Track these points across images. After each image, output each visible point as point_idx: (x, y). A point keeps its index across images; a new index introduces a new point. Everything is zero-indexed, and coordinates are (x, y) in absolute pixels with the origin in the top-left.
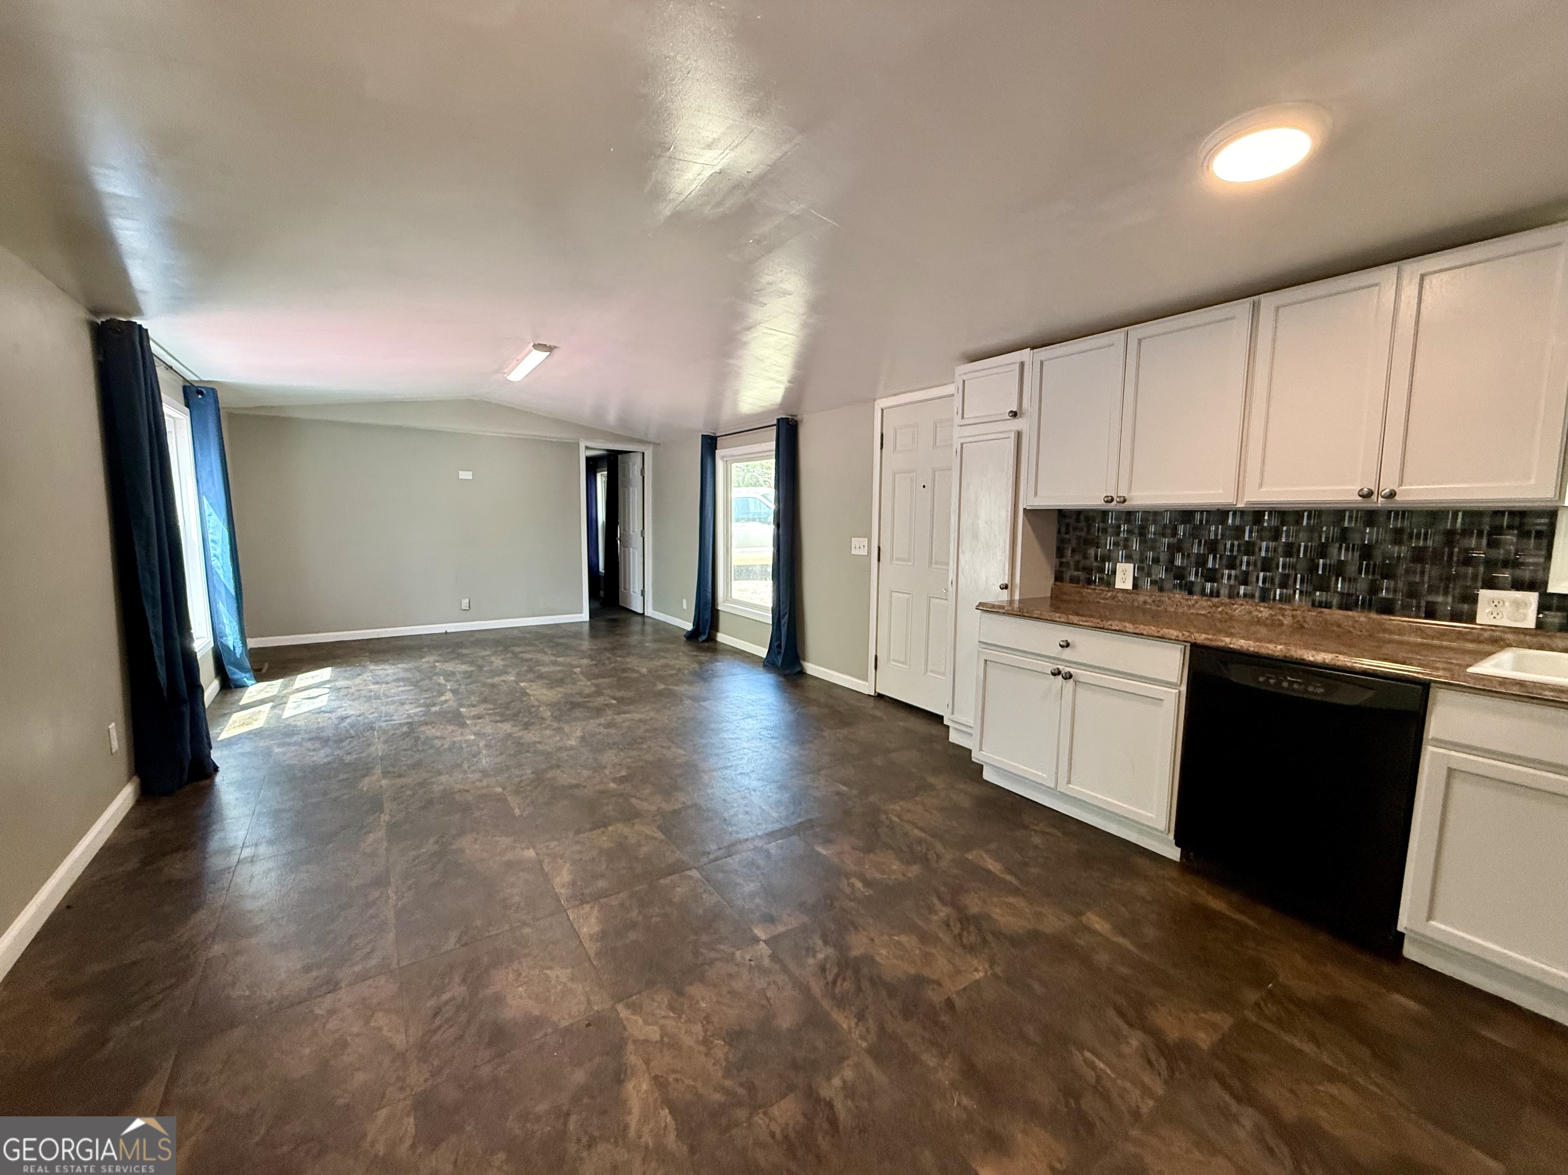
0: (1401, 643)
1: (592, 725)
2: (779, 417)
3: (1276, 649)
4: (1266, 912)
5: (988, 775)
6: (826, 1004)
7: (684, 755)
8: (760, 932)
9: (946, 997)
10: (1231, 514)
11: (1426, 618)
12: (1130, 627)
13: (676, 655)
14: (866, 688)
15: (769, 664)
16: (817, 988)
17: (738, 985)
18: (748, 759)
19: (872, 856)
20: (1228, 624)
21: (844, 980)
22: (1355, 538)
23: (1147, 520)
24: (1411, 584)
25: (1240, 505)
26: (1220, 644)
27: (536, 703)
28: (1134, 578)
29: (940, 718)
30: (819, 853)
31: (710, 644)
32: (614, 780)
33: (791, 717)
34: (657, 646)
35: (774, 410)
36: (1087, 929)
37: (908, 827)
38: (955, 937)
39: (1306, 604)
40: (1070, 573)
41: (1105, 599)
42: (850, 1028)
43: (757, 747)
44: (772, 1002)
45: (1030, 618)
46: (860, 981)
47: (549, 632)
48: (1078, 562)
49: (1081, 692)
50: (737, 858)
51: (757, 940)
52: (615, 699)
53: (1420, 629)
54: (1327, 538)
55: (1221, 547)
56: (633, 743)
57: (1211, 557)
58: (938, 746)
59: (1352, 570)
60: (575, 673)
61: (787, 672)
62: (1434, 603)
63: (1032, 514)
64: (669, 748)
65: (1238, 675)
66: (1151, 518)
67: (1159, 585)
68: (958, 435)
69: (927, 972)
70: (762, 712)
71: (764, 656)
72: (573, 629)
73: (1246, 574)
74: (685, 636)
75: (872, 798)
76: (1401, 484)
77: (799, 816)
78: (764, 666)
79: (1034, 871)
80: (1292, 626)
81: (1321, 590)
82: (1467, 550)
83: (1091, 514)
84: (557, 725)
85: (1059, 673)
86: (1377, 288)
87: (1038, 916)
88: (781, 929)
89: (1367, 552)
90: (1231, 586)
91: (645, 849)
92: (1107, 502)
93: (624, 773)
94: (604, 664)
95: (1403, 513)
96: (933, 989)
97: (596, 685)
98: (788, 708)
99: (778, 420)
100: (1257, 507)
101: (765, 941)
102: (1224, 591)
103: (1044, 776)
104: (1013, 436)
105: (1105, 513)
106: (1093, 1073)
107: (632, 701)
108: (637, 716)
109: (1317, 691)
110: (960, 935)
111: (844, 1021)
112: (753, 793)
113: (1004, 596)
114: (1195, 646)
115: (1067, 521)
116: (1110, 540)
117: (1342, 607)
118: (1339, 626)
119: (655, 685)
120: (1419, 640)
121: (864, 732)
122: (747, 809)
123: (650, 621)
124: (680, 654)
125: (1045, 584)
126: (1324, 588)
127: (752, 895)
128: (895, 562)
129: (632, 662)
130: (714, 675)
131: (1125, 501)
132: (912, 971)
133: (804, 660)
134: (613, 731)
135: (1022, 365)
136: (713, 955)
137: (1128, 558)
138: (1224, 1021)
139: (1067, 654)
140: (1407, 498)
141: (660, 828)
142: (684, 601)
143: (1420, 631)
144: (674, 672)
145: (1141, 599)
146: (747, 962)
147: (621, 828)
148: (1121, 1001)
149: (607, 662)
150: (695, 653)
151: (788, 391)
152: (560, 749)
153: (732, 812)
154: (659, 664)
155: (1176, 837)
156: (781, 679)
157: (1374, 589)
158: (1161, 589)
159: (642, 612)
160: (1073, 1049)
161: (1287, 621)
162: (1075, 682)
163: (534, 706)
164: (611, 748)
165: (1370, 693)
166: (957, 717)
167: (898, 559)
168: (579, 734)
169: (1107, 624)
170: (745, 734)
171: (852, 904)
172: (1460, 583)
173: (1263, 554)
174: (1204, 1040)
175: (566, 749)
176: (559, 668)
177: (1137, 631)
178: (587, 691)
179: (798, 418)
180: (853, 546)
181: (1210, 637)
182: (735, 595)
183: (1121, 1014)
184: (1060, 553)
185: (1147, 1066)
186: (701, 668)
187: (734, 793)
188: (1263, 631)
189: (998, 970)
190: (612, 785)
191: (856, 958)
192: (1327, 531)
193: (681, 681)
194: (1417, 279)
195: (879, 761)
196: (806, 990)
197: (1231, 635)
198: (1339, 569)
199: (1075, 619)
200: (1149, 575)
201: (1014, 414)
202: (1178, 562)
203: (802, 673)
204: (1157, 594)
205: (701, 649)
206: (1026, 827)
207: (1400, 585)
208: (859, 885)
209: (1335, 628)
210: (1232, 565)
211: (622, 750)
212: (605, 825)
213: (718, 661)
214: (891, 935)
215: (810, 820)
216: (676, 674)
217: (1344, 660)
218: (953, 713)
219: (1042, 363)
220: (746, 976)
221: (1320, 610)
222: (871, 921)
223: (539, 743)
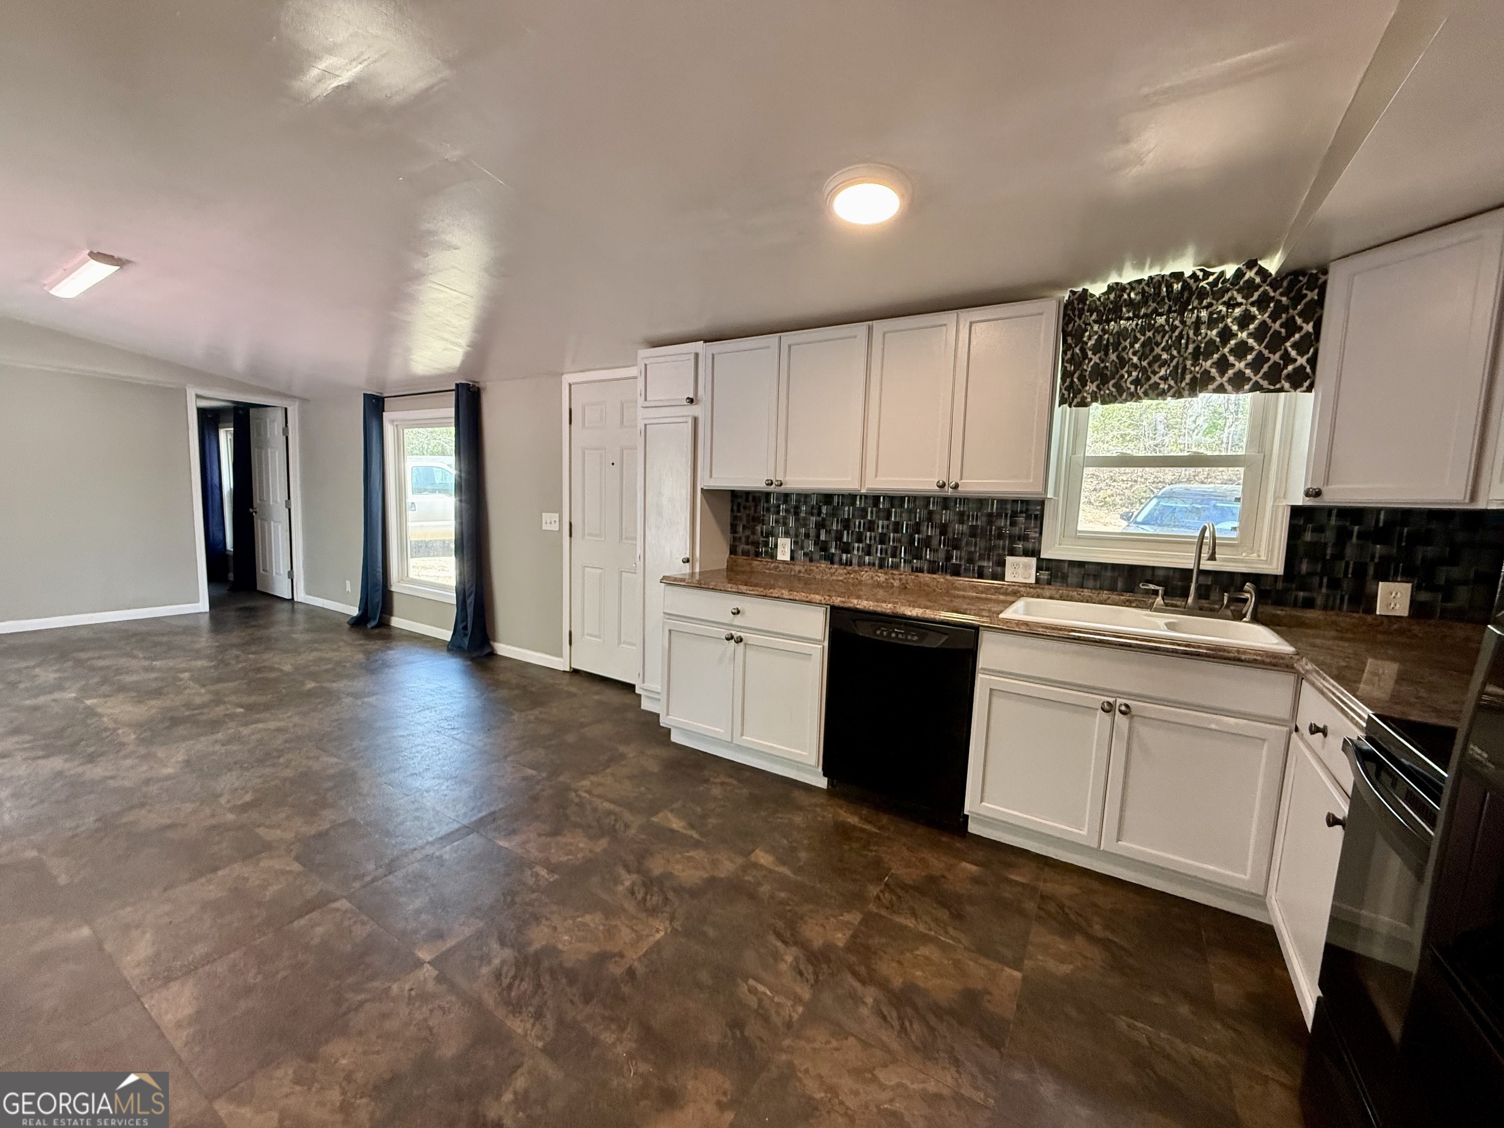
0: (964, 597)
1: (203, 744)
2: (458, 382)
3: (887, 607)
4: (885, 819)
5: (675, 738)
6: (500, 1013)
7: (337, 764)
8: (424, 954)
9: (628, 966)
10: (858, 497)
11: (978, 578)
12: (786, 594)
13: (335, 646)
14: (561, 664)
15: (453, 647)
16: (490, 999)
17: (391, 1025)
18: (422, 757)
19: (559, 839)
20: (859, 587)
21: (522, 980)
22: (936, 517)
23: (800, 502)
24: (970, 553)
25: (863, 491)
26: (851, 605)
27: (111, 725)
28: (792, 551)
29: (631, 687)
30: (500, 847)
31: (384, 630)
32: (232, 810)
33: (478, 703)
34: (307, 637)
35: (452, 374)
36: (756, 865)
37: (597, 802)
38: (639, 903)
39: (908, 569)
40: (742, 547)
41: (769, 569)
42: (525, 1031)
43: (434, 742)
44: (434, 1031)
45: (708, 589)
46: (539, 976)
47: (144, 628)
48: (748, 537)
49: (750, 653)
50: (400, 874)
51: (419, 964)
52: (241, 706)
53: (975, 587)
54: (920, 518)
55: (852, 525)
56: (267, 757)
57: (845, 532)
58: (630, 715)
59: (935, 542)
60: (181, 680)
61: (474, 655)
62: (983, 567)
63: (710, 494)
64: (317, 758)
65: (863, 631)
66: (802, 500)
67: (810, 558)
68: (642, 416)
69: (610, 947)
70: (443, 701)
71: (449, 640)
72: (185, 622)
73: (870, 546)
74: (348, 623)
75: (561, 779)
76: (961, 479)
77: (480, 811)
78: (449, 650)
79: (712, 821)
80: (899, 587)
81: (917, 559)
82: (999, 529)
83: (757, 495)
84: (146, 751)
85: (732, 637)
86: (944, 328)
87: (714, 863)
88: (451, 943)
89: (944, 529)
90: (859, 557)
91: (274, 889)
92: (768, 485)
93: (248, 798)
94: (228, 664)
95: (965, 500)
96: (616, 962)
97: (216, 693)
98: (474, 693)
99: (457, 385)
100: (877, 493)
101: (428, 963)
102: (855, 561)
103: (720, 731)
104: (690, 421)
105: (768, 495)
106: (755, 998)
107: (267, 707)
108: (273, 725)
109: (913, 639)
110: (644, 899)
111: (517, 1026)
112: (425, 794)
113: (686, 569)
114: (833, 608)
115: (739, 501)
116: (772, 518)
117: (932, 571)
118: (928, 586)
119: (303, 684)
120: (974, 594)
121: (556, 710)
122: (417, 814)
123: (302, 607)
124: (341, 644)
125: (721, 557)
126: (919, 557)
127: (418, 912)
128: (586, 537)
129: (272, 658)
130: (386, 665)
131: (781, 484)
132: (596, 950)
133: (495, 641)
134: (234, 747)
135: (697, 355)
136: (361, 997)
137: (787, 534)
138: (854, 918)
139: (738, 620)
140: (968, 489)
141: (297, 859)
142: (348, 583)
143: (974, 588)
144: (330, 666)
145: (797, 568)
146: (406, 993)
147: (238, 869)
148: (780, 924)
149: (233, 662)
150: (362, 642)
151: (467, 355)
152: (147, 782)
153: (399, 820)
154: (310, 658)
155: (823, 769)
156: (469, 663)
157: (949, 558)
158: (811, 560)
159: (290, 597)
160: (739, 981)
161: (896, 583)
162: (746, 644)
163: (106, 729)
164: (230, 770)
165: (945, 638)
166: (647, 685)
167: (590, 535)
168: (181, 757)
169: (769, 592)
170: (420, 728)
171: (534, 896)
172: (996, 552)
173: (880, 530)
174: (840, 939)
175: (158, 780)
176: (153, 675)
177: (791, 597)
178: (198, 700)
179: (481, 385)
180: (544, 521)
181: (843, 599)
182: (413, 574)
183: (779, 936)
184: (734, 529)
185: (799, 977)
186: (368, 659)
187: (402, 798)
188: (881, 593)
189: (677, 925)
190: (231, 817)
191: (536, 953)
192: (920, 514)
193: (339, 677)
194: (968, 325)
195: (571, 738)
196: (477, 1006)
197: (859, 597)
198: (927, 542)
199: (743, 588)
200: (802, 548)
201: (691, 401)
202: (823, 537)
203: (492, 654)
204: (808, 563)
205: (368, 637)
206: (707, 781)
207: (963, 554)
208: (543, 872)
209: (926, 588)
210: (860, 540)
211: (247, 769)
212: (215, 869)
213: (392, 649)
214: (574, 918)
215: (494, 813)
216: (333, 669)
217: (929, 614)
218: (644, 682)
219: (713, 355)
220: (404, 1011)
221: (917, 574)
222: (555, 908)
223: (112, 778)
